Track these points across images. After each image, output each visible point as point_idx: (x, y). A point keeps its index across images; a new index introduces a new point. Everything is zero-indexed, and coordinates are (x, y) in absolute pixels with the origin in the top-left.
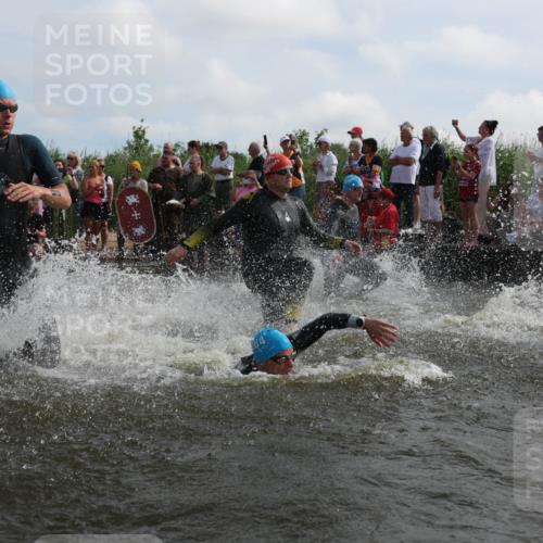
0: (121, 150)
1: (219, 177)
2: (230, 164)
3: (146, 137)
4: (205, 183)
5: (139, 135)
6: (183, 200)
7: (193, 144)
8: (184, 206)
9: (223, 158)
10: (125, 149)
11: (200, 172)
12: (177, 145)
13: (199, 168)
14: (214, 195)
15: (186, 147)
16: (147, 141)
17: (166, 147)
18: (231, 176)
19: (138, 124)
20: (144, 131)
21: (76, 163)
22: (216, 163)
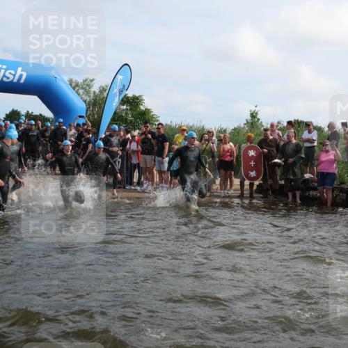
0: (242, 125)
1: (307, 145)
2: (314, 135)
3: (258, 117)
4: (298, 149)
5: (253, 115)
6: (283, 160)
7: (290, 123)
8: (283, 163)
9: (310, 132)
10: (245, 124)
11: (294, 141)
12: (279, 123)
13: (293, 139)
14: (303, 156)
15: (285, 124)
16: (259, 119)
17: (272, 125)
18: (315, 144)
19: (253, 109)
20: (257, 113)
21: (213, 135)
22: (306, 135)
